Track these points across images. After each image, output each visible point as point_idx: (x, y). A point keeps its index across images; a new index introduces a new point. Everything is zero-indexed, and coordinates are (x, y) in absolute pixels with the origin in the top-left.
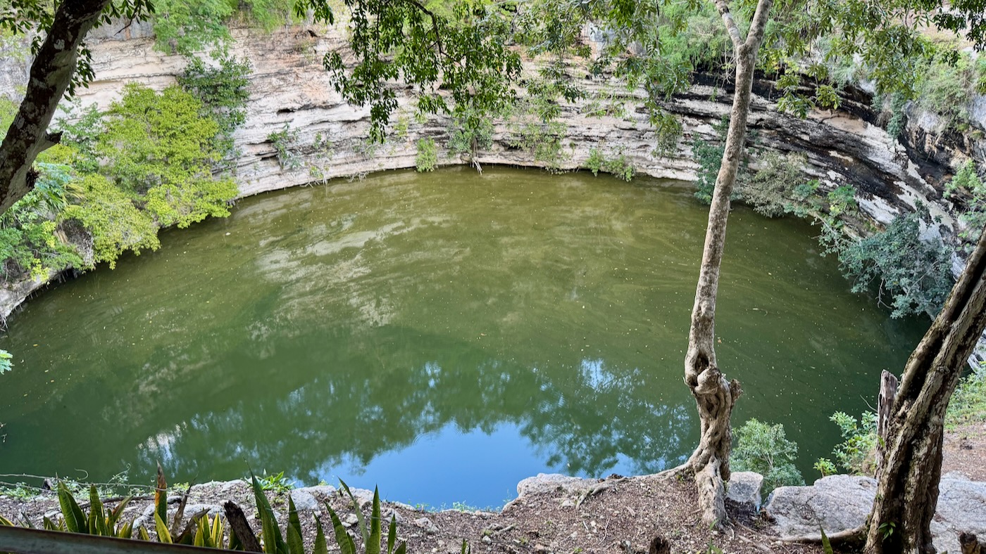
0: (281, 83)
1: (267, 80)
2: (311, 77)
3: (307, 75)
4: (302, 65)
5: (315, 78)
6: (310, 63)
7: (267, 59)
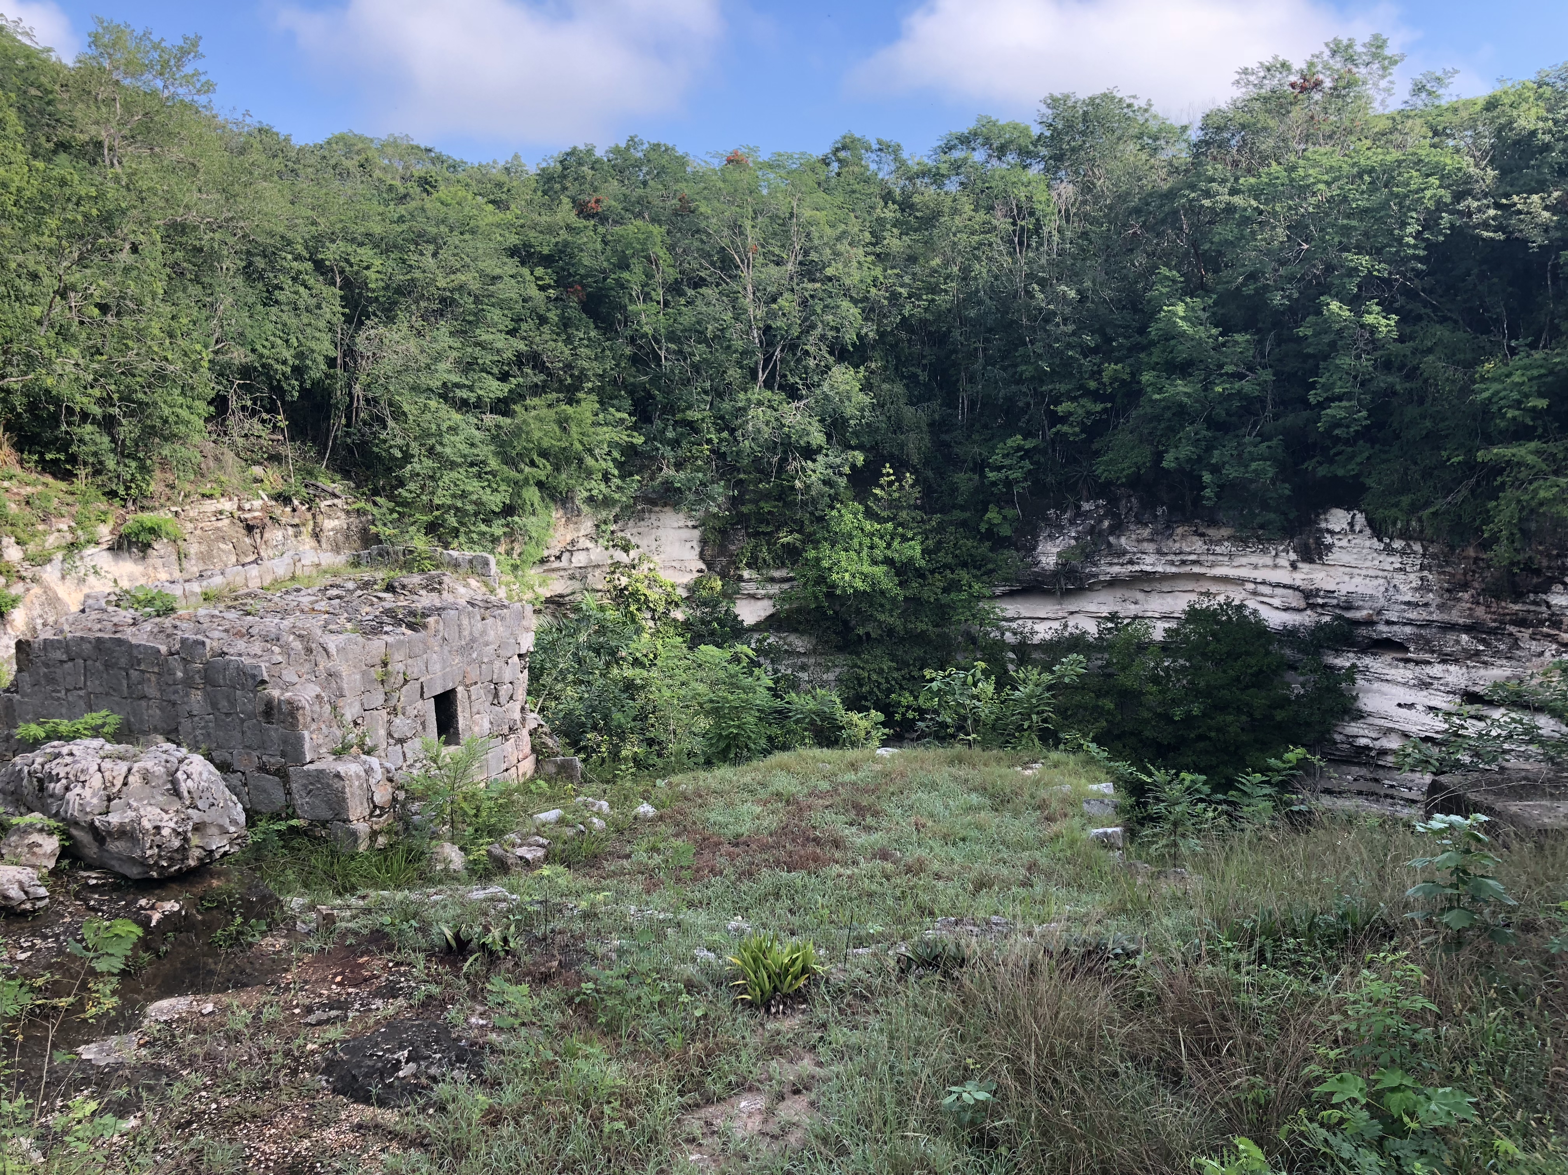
0: (1481, 648)
1: (1451, 637)
2: (1540, 649)
3: (1535, 646)
4: (1522, 623)
5: (1547, 654)
6: (1541, 623)
7: (1459, 600)
